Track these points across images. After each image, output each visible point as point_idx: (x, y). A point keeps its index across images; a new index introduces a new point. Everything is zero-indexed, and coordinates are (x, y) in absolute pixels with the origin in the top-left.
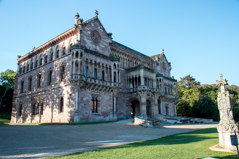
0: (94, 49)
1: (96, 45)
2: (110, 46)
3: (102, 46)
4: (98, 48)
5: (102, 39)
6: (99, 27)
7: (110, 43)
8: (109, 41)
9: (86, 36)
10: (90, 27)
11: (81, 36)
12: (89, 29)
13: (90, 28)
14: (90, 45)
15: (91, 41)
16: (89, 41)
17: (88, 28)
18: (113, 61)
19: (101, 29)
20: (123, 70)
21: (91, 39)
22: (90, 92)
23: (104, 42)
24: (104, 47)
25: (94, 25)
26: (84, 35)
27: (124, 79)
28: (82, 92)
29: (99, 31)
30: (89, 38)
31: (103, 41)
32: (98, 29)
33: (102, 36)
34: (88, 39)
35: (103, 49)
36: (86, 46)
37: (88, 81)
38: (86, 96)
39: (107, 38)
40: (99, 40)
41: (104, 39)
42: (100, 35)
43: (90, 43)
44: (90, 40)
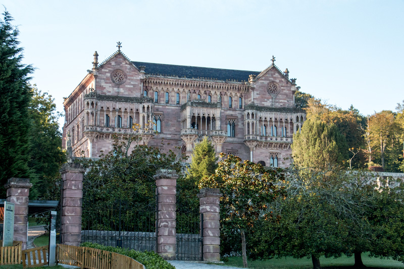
0: (116, 92)
1: (118, 87)
2: (142, 84)
3: (129, 86)
4: (122, 90)
5: (129, 77)
6: (124, 63)
7: (141, 79)
8: (140, 77)
9: (103, 80)
10: (109, 67)
11: (96, 82)
12: (107, 71)
13: (110, 69)
14: (109, 89)
15: (110, 85)
16: (107, 84)
17: (106, 69)
18: (141, 103)
19: (126, 65)
20: (177, 108)
21: (112, 82)
22: (110, 142)
23: (132, 80)
24: (132, 86)
25: (116, 62)
26: (101, 79)
27: (178, 121)
28: (99, 143)
29: (123, 69)
30: (108, 81)
31: (129, 79)
32: (122, 67)
33: (128, 74)
34: (106, 83)
35: (130, 89)
36: (105, 91)
37: (103, 131)
38: (105, 147)
39: (136, 74)
40: (124, 79)
41: (132, 76)
42: (125, 74)
43: (110, 87)
44: (110, 83)
